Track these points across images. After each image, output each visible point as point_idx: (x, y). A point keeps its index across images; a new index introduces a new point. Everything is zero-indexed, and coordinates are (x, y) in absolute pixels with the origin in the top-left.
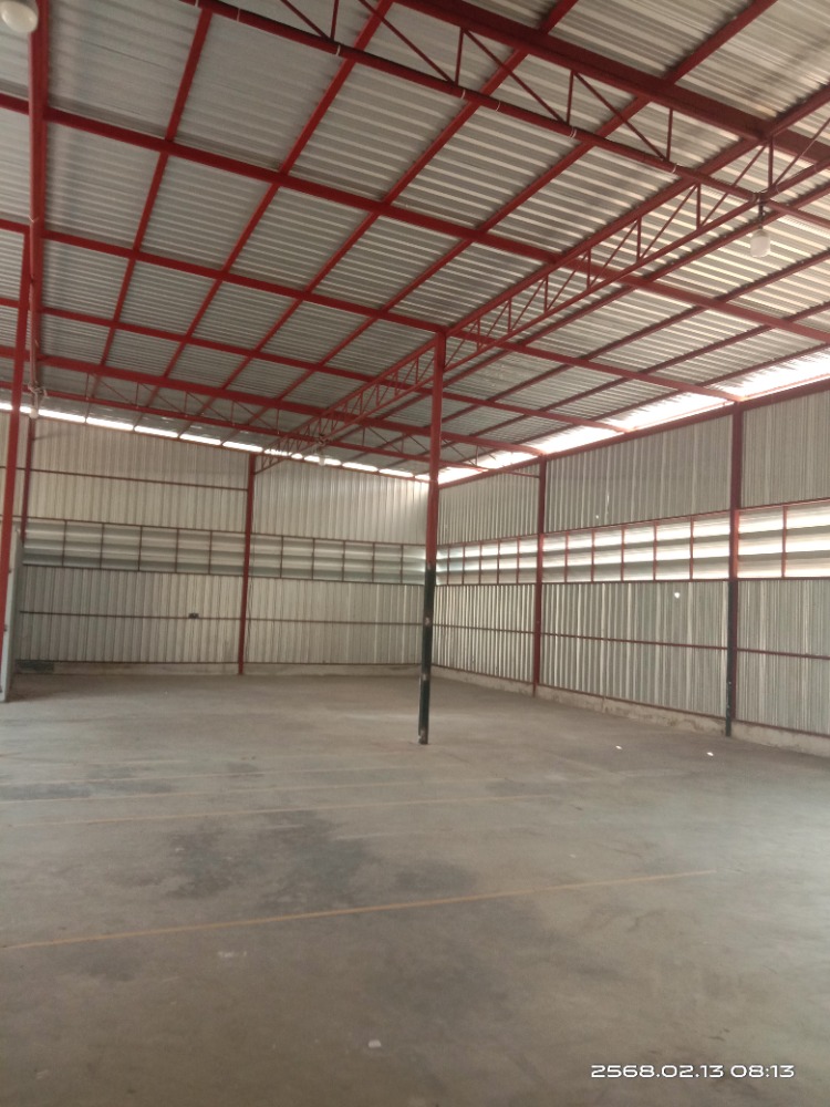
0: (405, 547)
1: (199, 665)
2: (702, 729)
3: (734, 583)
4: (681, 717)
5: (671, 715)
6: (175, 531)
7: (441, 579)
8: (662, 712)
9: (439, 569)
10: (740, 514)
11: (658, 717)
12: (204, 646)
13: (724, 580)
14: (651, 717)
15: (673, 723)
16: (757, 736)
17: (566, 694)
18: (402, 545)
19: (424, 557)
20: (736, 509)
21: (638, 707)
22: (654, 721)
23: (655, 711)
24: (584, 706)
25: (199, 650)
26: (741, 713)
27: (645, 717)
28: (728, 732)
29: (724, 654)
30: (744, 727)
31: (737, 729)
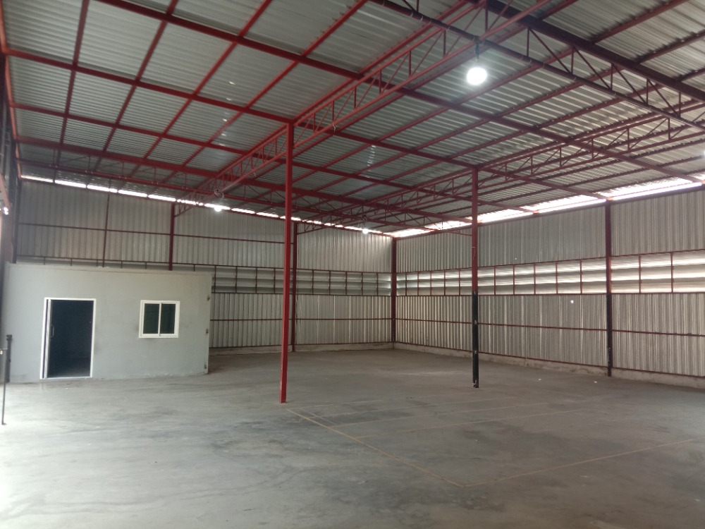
0: (379, 274)
1: (271, 347)
2: (593, 373)
3: (609, 295)
4: (579, 367)
5: (571, 366)
6: (255, 269)
7: (400, 292)
8: (565, 365)
9: (398, 287)
10: (612, 259)
11: (562, 368)
12: (273, 336)
13: (604, 294)
14: (558, 368)
15: (573, 371)
16: (627, 375)
17: (498, 357)
18: (377, 273)
19: (390, 280)
20: (609, 257)
21: (549, 363)
22: (561, 370)
23: (560, 364)
24: (512, 363)
25: (270, 339)
26: (617, 363)
27: (555, 368)
28: (610, 374)
29: (605, 333)
30: (619, 371)
31: (614, 372)
